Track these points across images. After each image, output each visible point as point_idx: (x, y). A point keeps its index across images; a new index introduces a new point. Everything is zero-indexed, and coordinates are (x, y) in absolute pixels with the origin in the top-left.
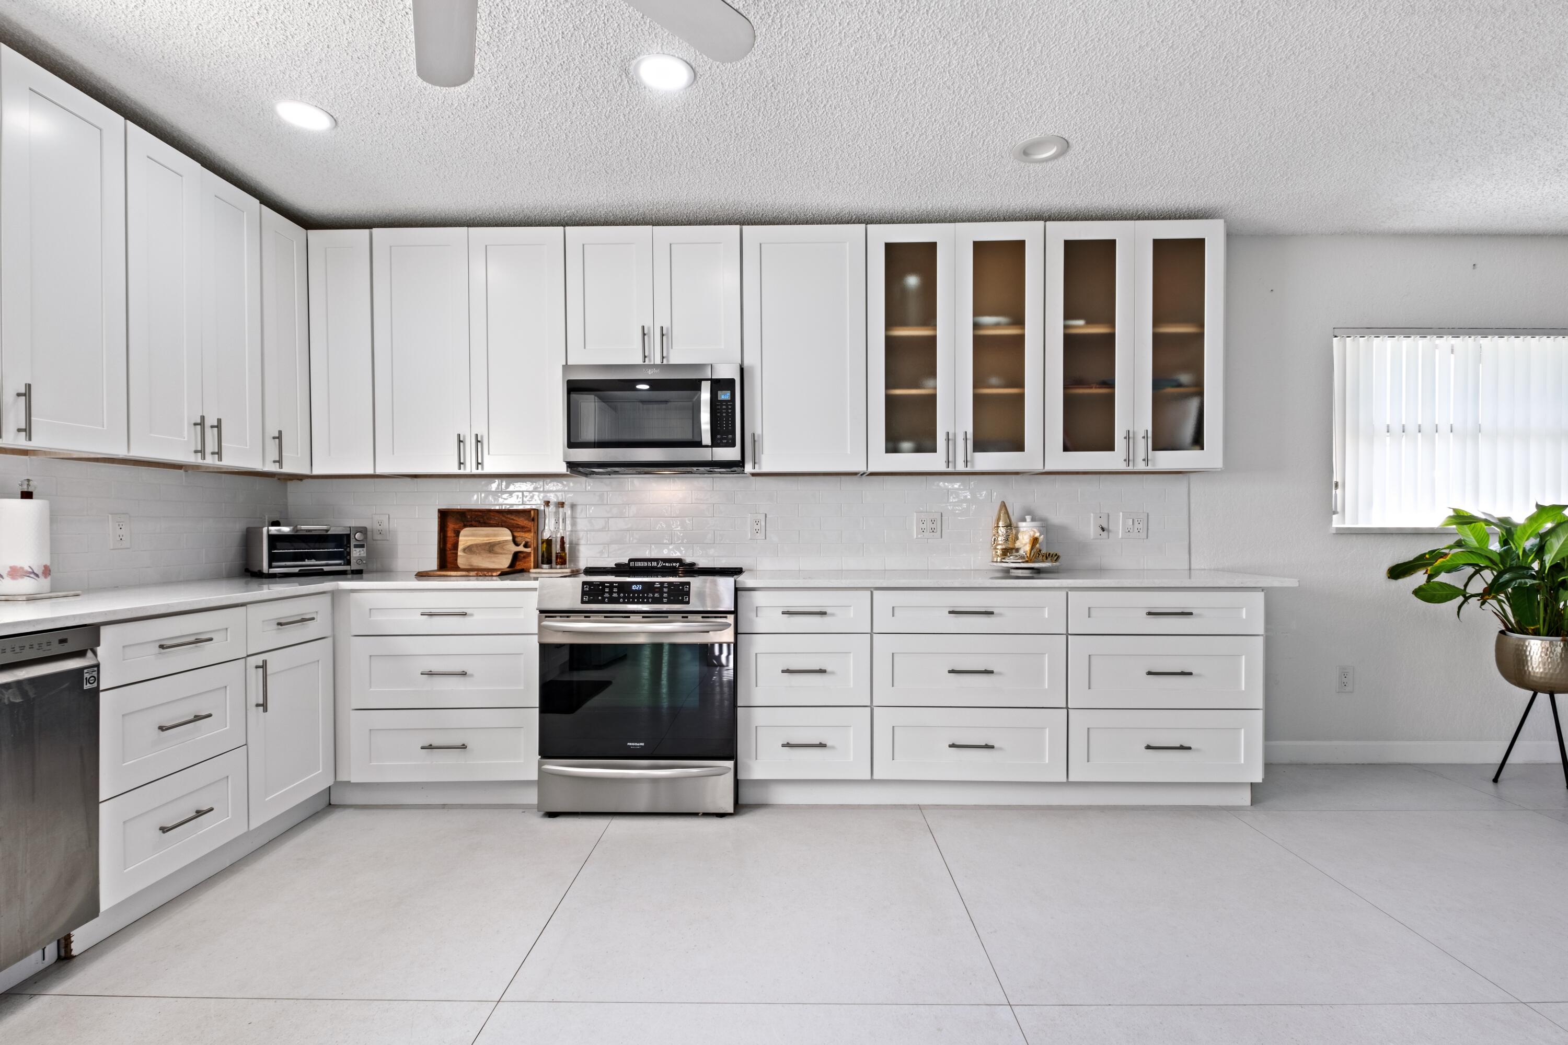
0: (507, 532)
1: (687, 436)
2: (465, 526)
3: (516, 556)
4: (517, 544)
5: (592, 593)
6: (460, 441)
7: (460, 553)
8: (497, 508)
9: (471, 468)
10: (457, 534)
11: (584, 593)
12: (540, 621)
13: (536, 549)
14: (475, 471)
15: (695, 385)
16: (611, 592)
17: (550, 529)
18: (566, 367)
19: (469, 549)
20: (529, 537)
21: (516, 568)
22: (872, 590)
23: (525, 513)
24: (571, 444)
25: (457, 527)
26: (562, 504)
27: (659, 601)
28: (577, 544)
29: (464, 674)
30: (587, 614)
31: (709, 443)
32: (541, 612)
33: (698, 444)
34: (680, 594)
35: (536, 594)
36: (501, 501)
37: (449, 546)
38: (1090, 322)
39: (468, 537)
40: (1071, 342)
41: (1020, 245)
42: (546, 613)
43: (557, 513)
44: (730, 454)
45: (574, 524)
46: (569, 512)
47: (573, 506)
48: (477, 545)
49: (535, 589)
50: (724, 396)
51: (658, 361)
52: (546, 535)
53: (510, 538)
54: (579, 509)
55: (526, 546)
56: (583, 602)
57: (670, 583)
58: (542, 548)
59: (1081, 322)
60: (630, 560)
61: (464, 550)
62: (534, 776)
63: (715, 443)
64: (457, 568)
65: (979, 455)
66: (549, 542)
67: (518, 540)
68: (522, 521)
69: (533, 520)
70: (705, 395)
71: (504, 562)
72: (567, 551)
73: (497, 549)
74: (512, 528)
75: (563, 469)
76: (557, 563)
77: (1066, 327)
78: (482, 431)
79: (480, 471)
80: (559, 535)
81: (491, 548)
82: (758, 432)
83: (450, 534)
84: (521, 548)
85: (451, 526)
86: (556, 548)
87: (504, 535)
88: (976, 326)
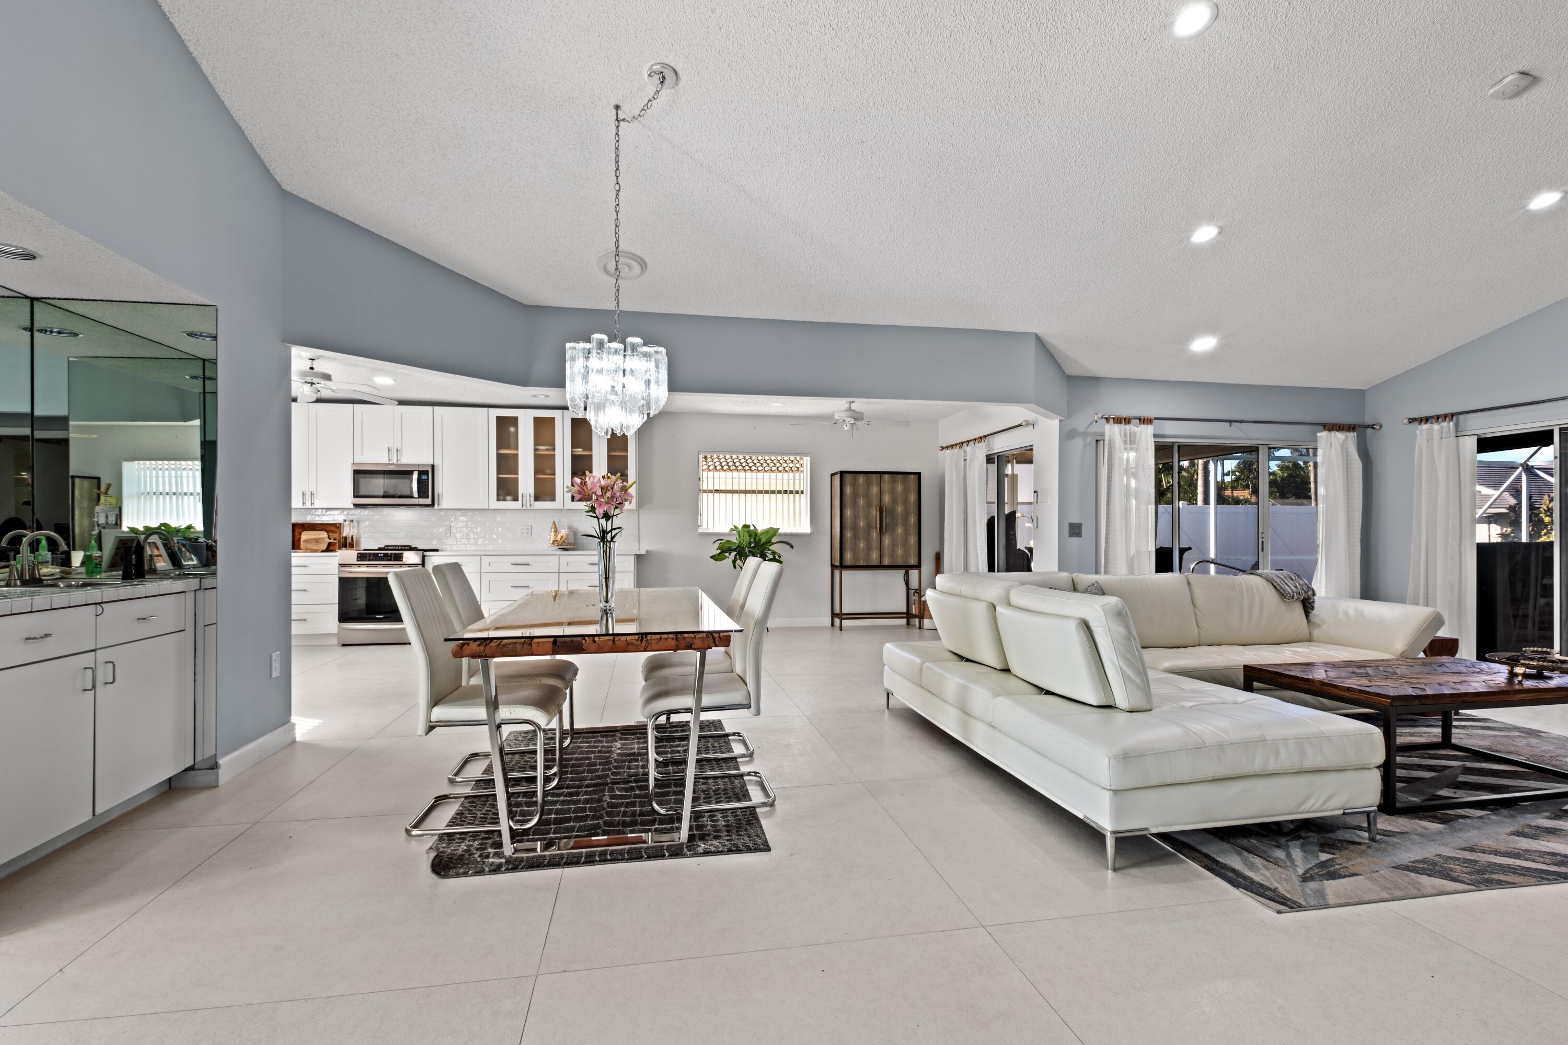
0: (325, 533)
1: (408, 493)
2: (304, 530)
3: (330, 544)
4: (330, 539)
5: (361, 557)
6: (303, 494)
7: (302, 543)
8: (320, 522)
9: (308, 505)
10: (300, 534)
11: (358, 557)
12: (339, 568)
13: (339, 541)
14: (310, 507)
15: (410, 473)
16: (370, 557)
17: (347, 532)
18: (354, 464)
19: (306, 541)
20: (336, 535)
21: (330, 548)
22: (481, 556)
23: (334, 525)
24: (355, 496)
25: (300, 531)
26: (352, 521)
27: (390, 560)
28: (360, 538)
29: (305, 590)
30: (359, 565)
31: (417, 496)
32: (340, 565)
33: (412, 497)
34: (399, 557)
35: (337, 558)
36: (322, 519)
37: (296, 539)
38: (584, 450)
39: (305, 536)
40: (574, 458)
41: (553, 419)
42: (342, 565)
43: (350, 525)
44: (429, 501)
45: (358, 530)
46: (356, 525)
47: (358, 522)
48: (310, 539)
49: (336, 556)
50: (424, 477)
51: (395, 462)
52: (344, 535)
53: (327, 536)
54: (361, 523)
55: (334, 539)
56: (357, 561)
57: (395, 554)
58: (343, 540)
59: (581, 450)
60: (385, 546)
61: (304, 541)
62: (336, 631)
63: (420, 497)
64: (300, 549)
65: (537, 503)
66: (346, 538)
67: (330, 537)
68: (332, 528)
69: (338, 528)
70: (415, 476)
71: (324, 547)
72: (355, 541)
73: (320, 541)
74: (328, 531)
75: (352, 506)
76: (349, 547)
77: (572, 451)
78: (313, 489)
79: (313, 507)
80: (350, 535)
81: (317, 541)
82: (440, 492)
83: (297, 534)
84: (332, 541)
85: (297, 530)
86: (349, 541)
87: (324, 535)
88: (535, 450)
